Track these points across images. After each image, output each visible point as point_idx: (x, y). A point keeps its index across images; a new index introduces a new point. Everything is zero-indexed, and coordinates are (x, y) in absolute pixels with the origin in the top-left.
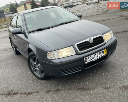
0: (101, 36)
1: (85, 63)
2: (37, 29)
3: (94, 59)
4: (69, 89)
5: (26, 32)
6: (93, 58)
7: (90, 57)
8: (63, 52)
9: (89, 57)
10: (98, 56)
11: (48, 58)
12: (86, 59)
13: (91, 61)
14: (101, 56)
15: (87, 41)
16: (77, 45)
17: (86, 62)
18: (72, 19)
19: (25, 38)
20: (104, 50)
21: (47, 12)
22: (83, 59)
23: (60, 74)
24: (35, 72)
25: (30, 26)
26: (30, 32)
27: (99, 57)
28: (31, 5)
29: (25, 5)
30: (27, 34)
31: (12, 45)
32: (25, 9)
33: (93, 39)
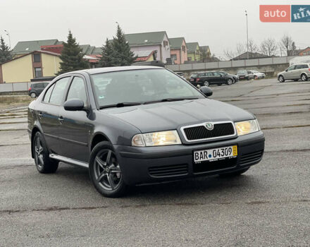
0: (231, 124)
1: (195, 161)
2: (116, 103)
3: (212, 158)
5: (94, 107)
6: (210, 156)
7: (205, 153)
9: (203, 152)
10: (219, 155)
11: (133, 145)
12: (197, 154)
13: (206, 159)
14: (225, 156)
15: (203, 126)
16: (185, 129)
19: (87, 120)
20: (232, 147)
22: (191, 153)
23: (151, 174)
24: (100, 183)
25: (103, 97)
26: (102, 108)
27: (221, 157)
28: (62, 61)
29: (36, 57)
30: (95, 111)
31: (36, 150)
32: (35, 72)
33: (215, 125)
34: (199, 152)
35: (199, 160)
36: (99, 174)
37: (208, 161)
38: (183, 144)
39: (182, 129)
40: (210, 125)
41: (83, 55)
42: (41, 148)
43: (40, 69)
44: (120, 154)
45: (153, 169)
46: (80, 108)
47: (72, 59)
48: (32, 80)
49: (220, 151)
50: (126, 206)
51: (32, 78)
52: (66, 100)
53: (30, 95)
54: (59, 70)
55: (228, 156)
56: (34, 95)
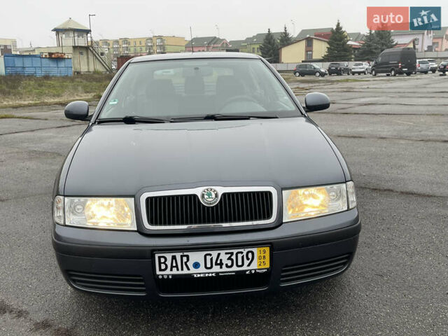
0: (269, 193)
1: (158, 272)
7: (185, 259)
9: (178, 255)
10: (221, 264)
11: (54, 216)
12: (163, 260)
13: (185, 271)
14: (235, 268)
16: (149, 200)
17: (161, 270)
23: (75, 281)
26: (100, 122)
27: (225, 269)
28: (329, 46)
29: (309, 42)
32: (307, 55)
33: (224, 195)
34: (169, 256)
35: (168, 272)
37: (190, 276)
38: (139, 232)
39: (144, 197)
41: (348, 41)
43: (310, 53)
45: (75, 273)
47: (338, 44)
48: (303, 62)
49: (224, 257)
51: (304, 60)
53: (295, 74)
54: (326, 54)
55: (245, 268)
56: (298, 74)
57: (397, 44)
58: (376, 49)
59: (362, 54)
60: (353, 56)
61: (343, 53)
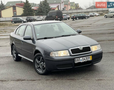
0: (89, 47)
1: (75, 62)
2: (44, 37)
3: (82, 61)
4: (62, 79)
5: (35, 39)
6: (81, 60)
8: (61, 53)
9: (78, 59)
11: (50, 56)
13: (80, 62)
14: (87, 60)
15: (78, 48)
16: (71, 50)
18: (72, 34)
19: (32, 43)
20: (90, 56)
21: (52, 25)
22: (74, 59)
23: (58, 67)
24: (37, 69)
25: (39, 35)
27: (85, 60)
28: (24, 10)
29: (14, 8)
30: (36, 41)
31: (13, 52)
33: (83, 48)
34: (77, 59)
35: (77, 62)
36: (37, 66)
38: (70, 56)
39: (70, 50)
40: (81, 48)
41: (32, 7)
42: (15, 51)
43: (15, 12)
44: (45, 59)
45: (58, 65)
46: (30, 39)
47: (27, 9)
49: (85, 58)
50: (48, 80)
52: (24, 36)
53: (12, 22)
54: (23, 13)
55: (88, 60)
56: (13, 22)
57: (52, 8)
58: (44, 10)
59: (38, 12)
60: (34, 14)
61: (30, 13)
